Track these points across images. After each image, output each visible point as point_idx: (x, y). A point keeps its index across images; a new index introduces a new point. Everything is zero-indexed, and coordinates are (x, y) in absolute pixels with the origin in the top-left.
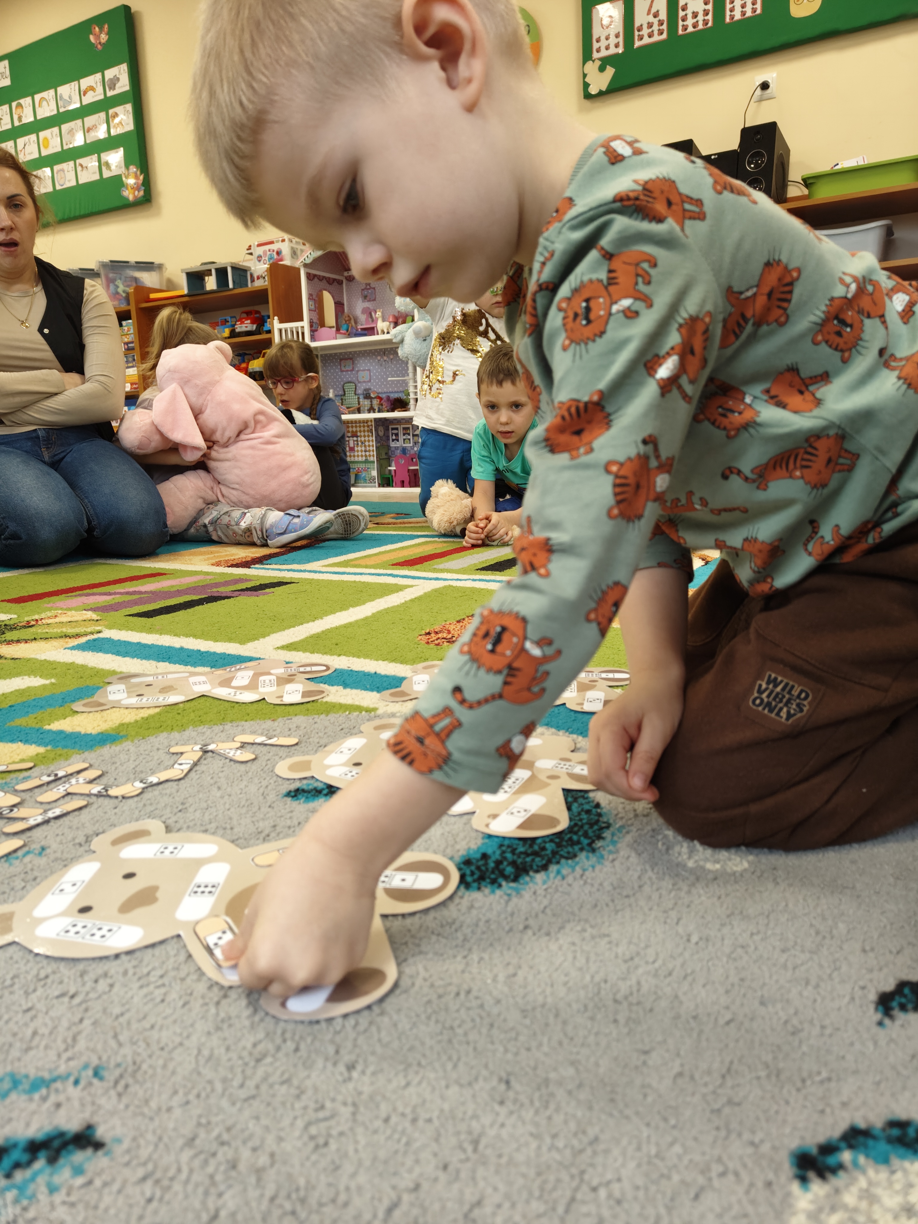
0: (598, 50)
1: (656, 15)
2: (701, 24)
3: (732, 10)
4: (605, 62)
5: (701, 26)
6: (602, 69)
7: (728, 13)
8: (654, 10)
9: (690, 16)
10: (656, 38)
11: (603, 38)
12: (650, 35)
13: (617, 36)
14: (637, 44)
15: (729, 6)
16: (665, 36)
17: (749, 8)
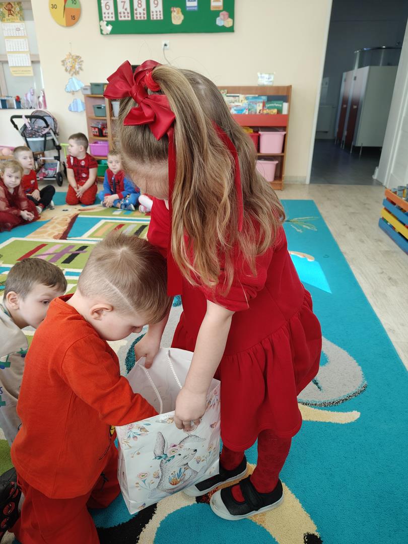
0: (105, 17)
1: (126, 9)
2: (142, 17)
3: (153, 15)
4: (108, 23)
5: (142, 19)
6: (107, 25)
7: (151, 16)
8: (125, 7)
9: (138, 14)
10: (126, 19)
11: (106, 14)
12: (125, 17)
13: (112, 14)
14: (120, 19)
15: (151, 14)
16: (130, 19)
17: (158, 16)
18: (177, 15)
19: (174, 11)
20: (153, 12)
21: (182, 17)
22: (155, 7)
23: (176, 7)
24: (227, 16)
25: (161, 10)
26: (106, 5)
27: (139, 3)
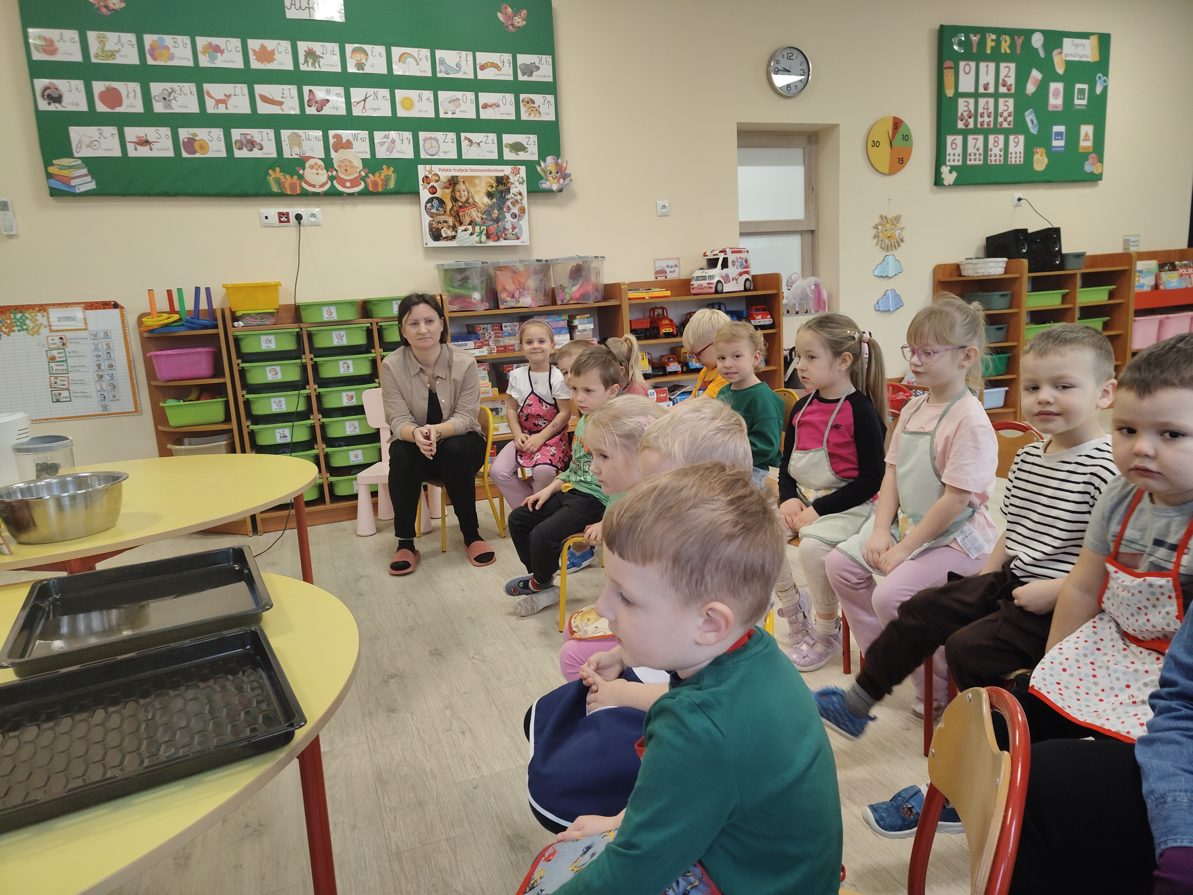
0: (949, 161)
1: (978, 150)
2: (998, 161)
3: (1011, 158)
4: (953, 169)
6: (950, 172)
7: (1009, 159)
8: (977, 147)
9: (993, 155)
10: (977, 162)
11: (952, 155)
12: (975, 160)
13: (959, 156)
14: (968, 162)
15: (1010, 156)
16: (981, 162)
17: (1018, 159)
18: (1040, 158)
19: (1037, 153)
20: (1011, 154)
21: (1046, 161)
22: (1015, 146)
23: (1041, 147)
24: (1096, 160)
25: (1022, 151)
26: (952, 144)
27: (995, 141)
